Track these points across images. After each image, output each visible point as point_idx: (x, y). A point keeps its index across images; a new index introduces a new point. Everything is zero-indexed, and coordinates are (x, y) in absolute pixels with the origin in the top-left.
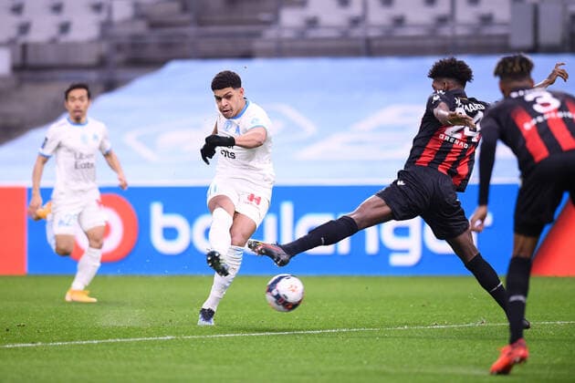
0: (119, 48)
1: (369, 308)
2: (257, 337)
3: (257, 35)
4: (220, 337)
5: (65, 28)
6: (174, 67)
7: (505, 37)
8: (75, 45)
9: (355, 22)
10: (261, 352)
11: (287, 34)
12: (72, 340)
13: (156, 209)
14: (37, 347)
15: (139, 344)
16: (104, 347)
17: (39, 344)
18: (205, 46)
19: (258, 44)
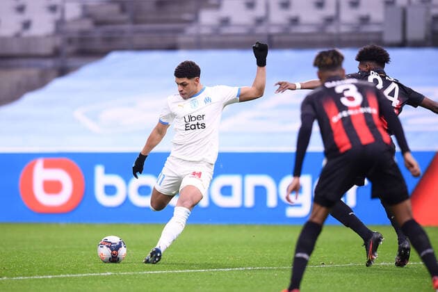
0: (70, 41)
1: (269, 251)
2: (180, 273)
3: (181, 31)
4: (150, 274)
5: (27, 25)
6: (114, 56)
7: (380, 34)
8: (35, 39)
9: (259, 21)
10: (182, 286)
11: (205, 31)
12: (31, 276)
13: (99, 170)
14: (3, 280)
15: (85, 279)
16: (57, 281)
17: (5, 278)
18: (139, 39)
19: (181, 39)
